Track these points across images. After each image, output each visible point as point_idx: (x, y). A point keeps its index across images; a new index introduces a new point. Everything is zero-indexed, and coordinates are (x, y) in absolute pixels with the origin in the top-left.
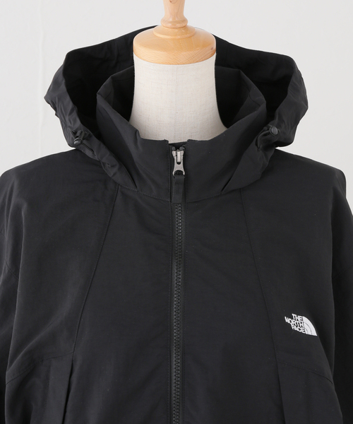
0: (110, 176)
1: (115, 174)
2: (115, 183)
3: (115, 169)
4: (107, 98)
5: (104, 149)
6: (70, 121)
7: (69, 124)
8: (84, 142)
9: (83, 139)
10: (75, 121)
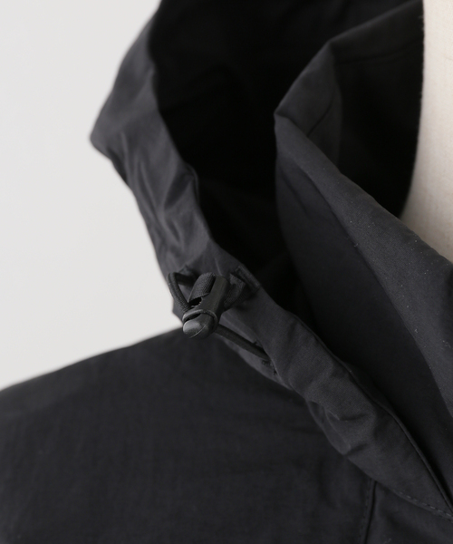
0: (343, 452)
1: (359, 449)
2: (360, 475)
3: (363, 432)
4: (313, 131)
5: (310, 352)
6: (172, 227)
7: (171, 239)
8: (227, 319)
9: (221, 309)
10: (189, 226)
